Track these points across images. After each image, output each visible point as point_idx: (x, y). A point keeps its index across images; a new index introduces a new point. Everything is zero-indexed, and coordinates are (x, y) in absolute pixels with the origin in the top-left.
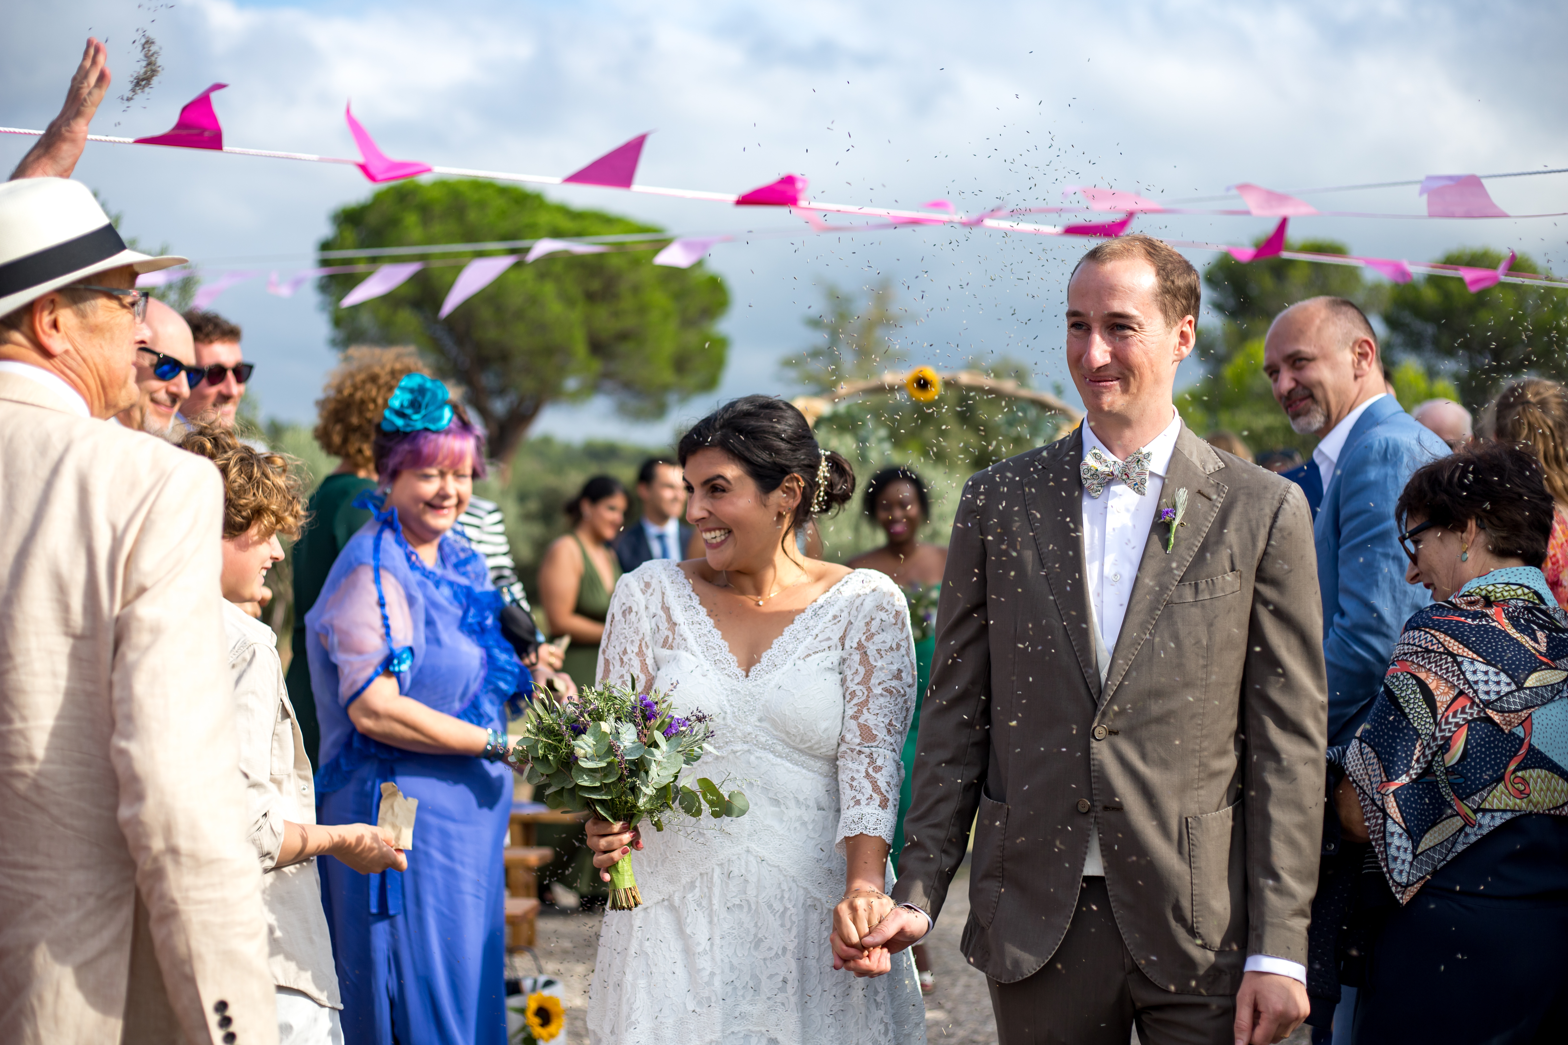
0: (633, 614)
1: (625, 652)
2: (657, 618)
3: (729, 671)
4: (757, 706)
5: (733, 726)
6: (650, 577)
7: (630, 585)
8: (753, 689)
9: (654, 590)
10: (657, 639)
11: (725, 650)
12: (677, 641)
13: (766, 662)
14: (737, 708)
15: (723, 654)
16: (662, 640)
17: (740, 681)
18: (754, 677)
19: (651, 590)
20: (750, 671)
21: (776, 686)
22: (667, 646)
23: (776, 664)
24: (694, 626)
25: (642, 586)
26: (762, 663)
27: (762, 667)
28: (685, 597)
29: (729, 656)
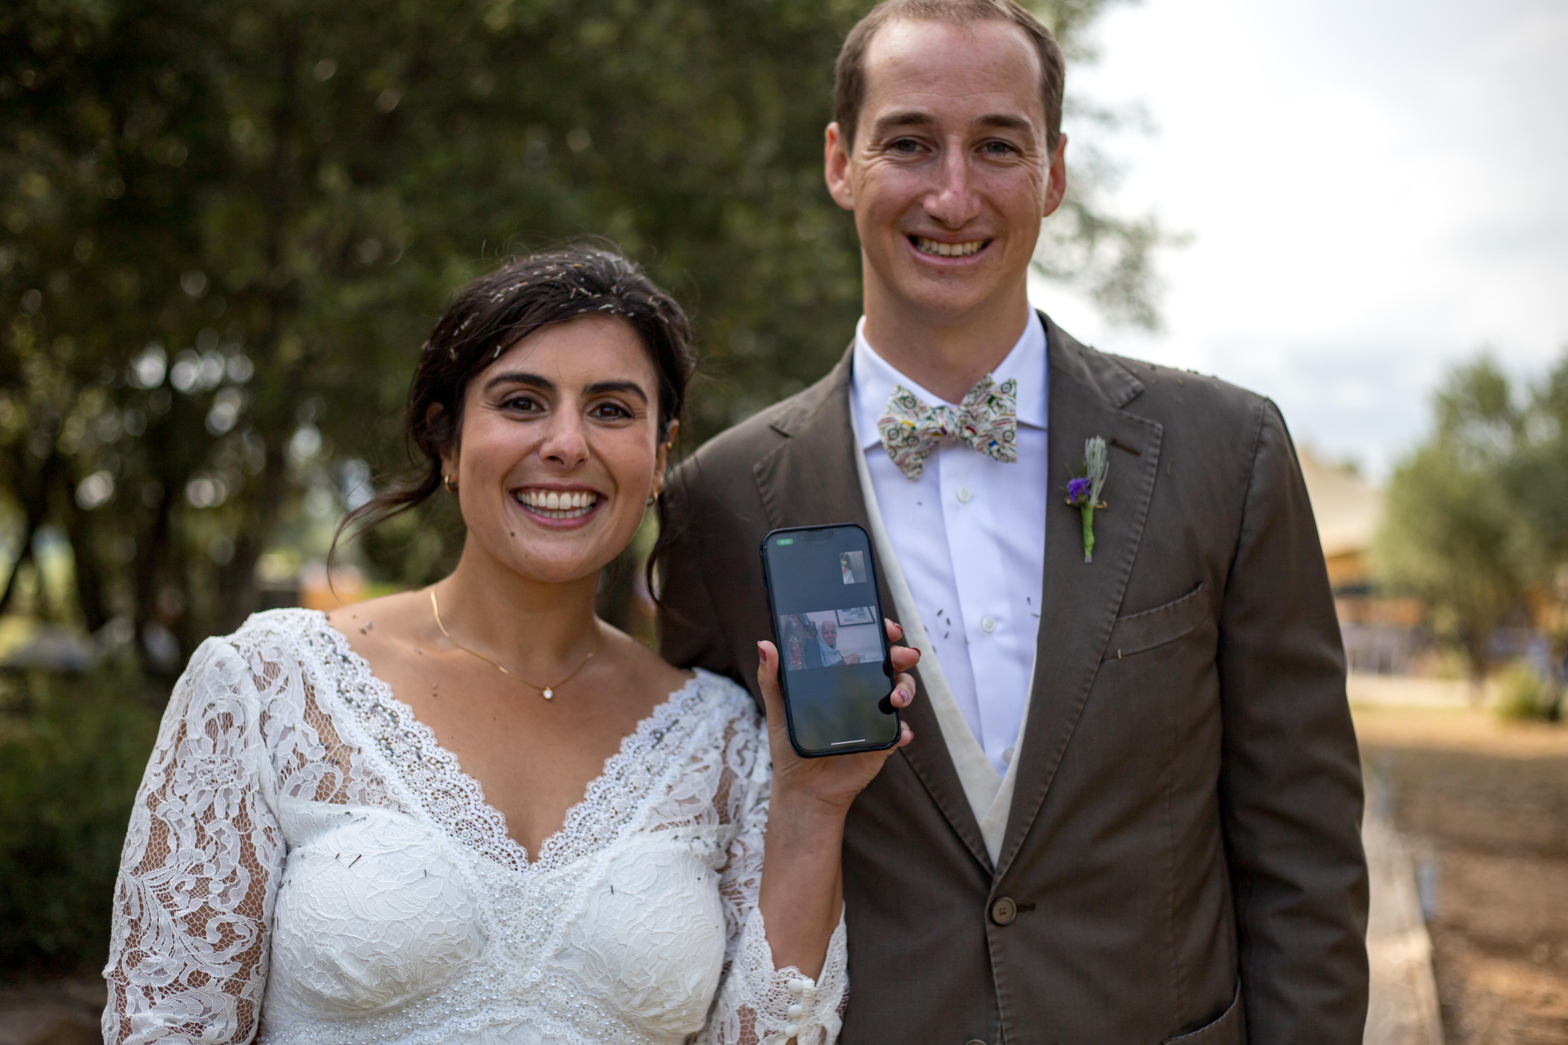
0: (234, 731)
1: (209, 814)
2: (294, 738)
3: (492, 846)
4: (556, 925)
5: (500, 968)
6: (275, 651)
7: (228, 665)
8: (550, 889)
9: (287, 680)
10: (300, 782)
11: (477, 798)
12: (358, 783)
13: (575, 830)
14: (512, 928)
15: (472, 806)
16: (316, 783)
17: (520, 869)
18: (550, 860)
19: (280, 681)
20: (540, 847)
21: (600, 885)
22: (332, 796)
23: (596, 836)
24: (393, 746)
25: (259, 670)
26: (565, 831)
27: (566, 841)
28: (362, 691)
29: (488, 812)
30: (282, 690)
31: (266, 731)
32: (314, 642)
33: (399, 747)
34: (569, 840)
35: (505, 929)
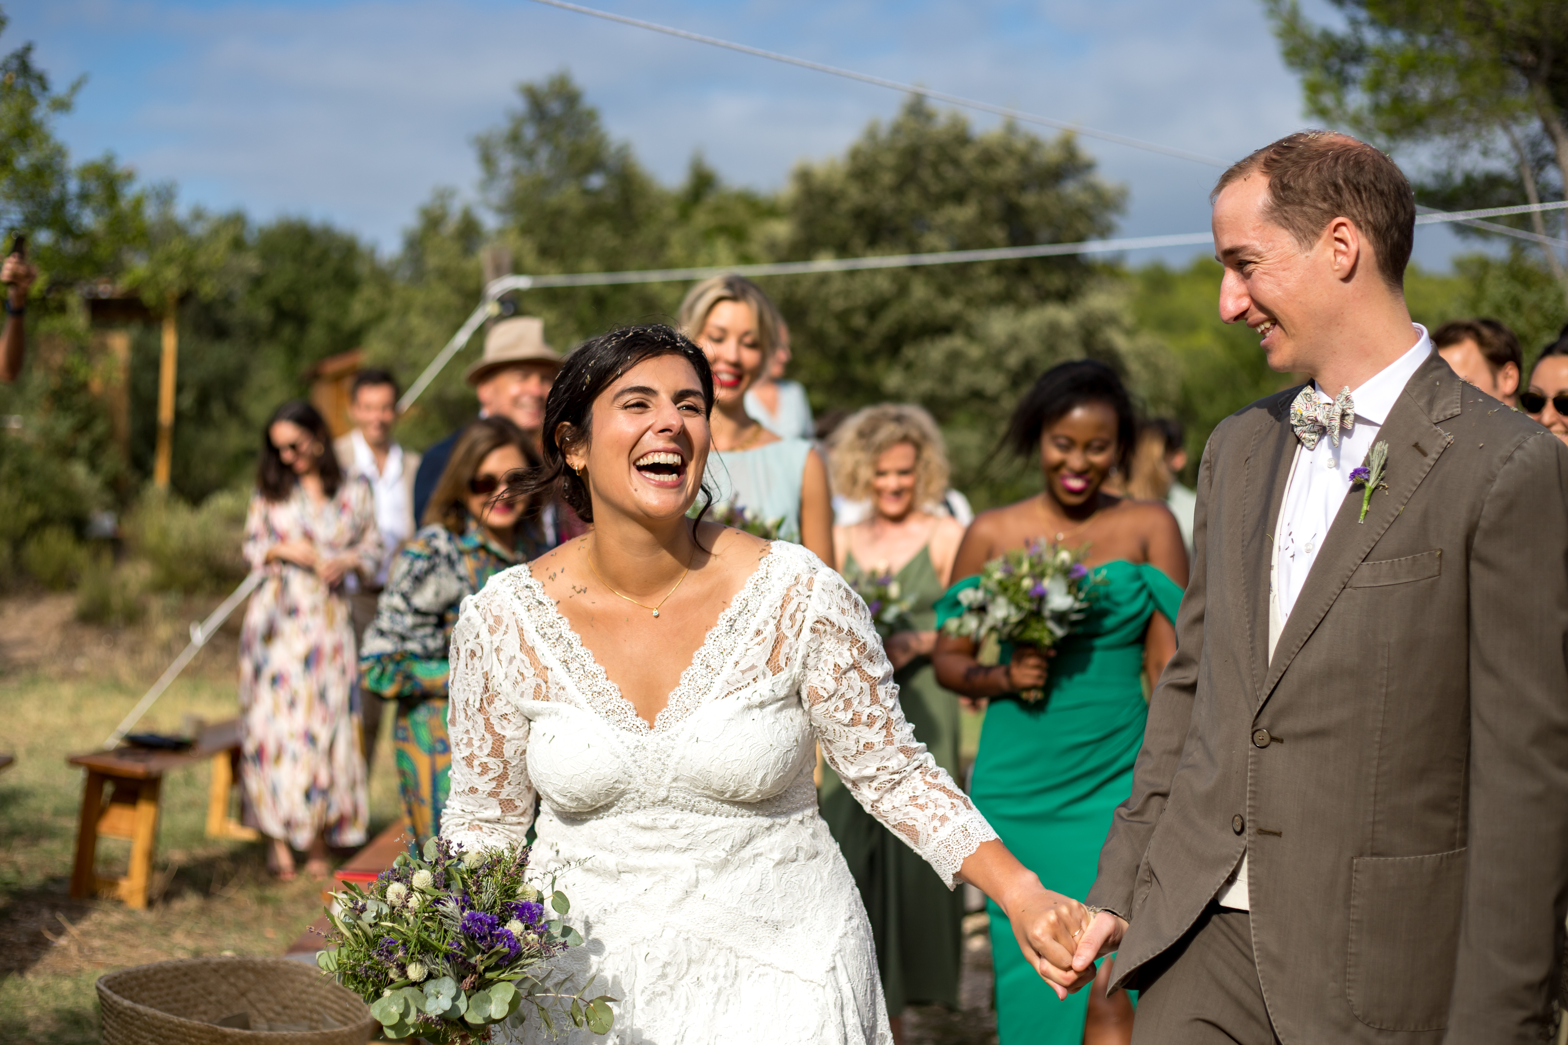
0: (476, 659)
1: (467, 703)
2: (517, 663)
3: (627, 723)
4: (670, 764)
5: (642, 790)
6: (498, 608)
7: (472, 621)
8: (662, 744)
9: (507, 626)
10: (523, 690)
11: (616, 695)
12: (554, 690)
13: (674, 705)
14: (645, 769)
15: (614, 700)
16: (533, 690)
17: (644, 735)
18: (661, 727)
19: (503, 628)
20: (655, 719)
21: (691, 738)
22: (542, 697)
23: (688, 707)
24: (569, 665)
25: (491, 621)
26: (669, 707)
27: (670, 713)
28: (551, 627)
29: (623, 703)
30: (505, 633)
31: (500, 658)
32: (521, 597)
33: (573, 666)
34: (671, 713)
35: (641, 769)
